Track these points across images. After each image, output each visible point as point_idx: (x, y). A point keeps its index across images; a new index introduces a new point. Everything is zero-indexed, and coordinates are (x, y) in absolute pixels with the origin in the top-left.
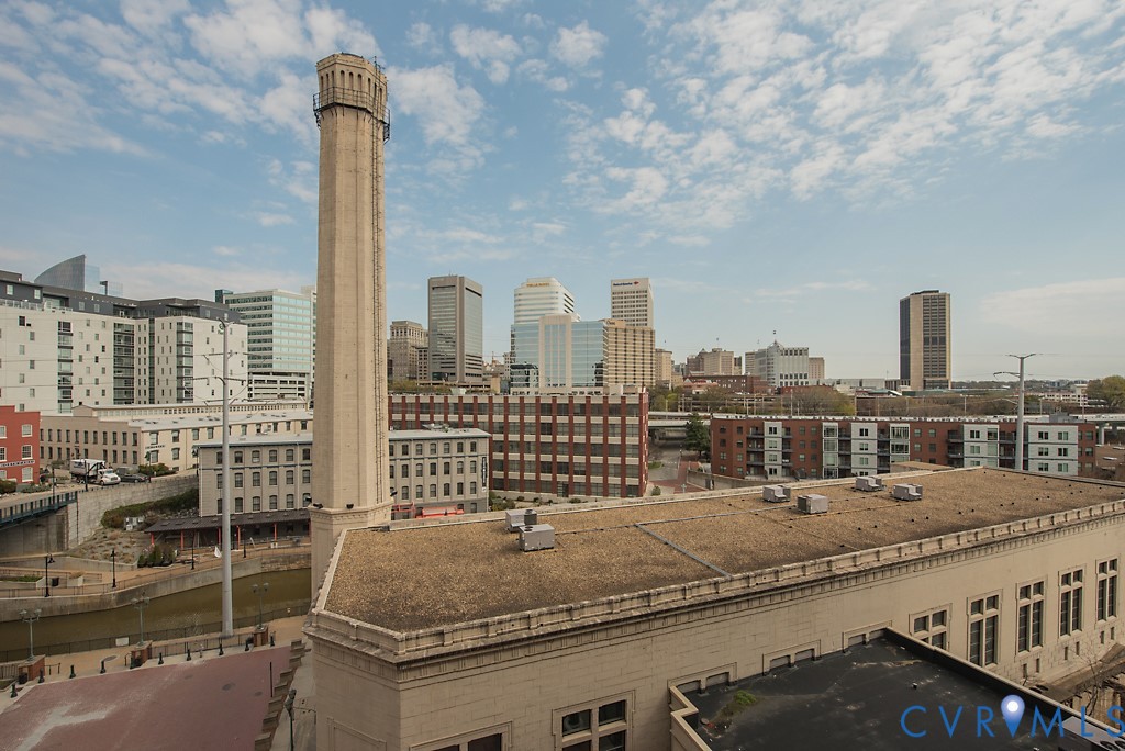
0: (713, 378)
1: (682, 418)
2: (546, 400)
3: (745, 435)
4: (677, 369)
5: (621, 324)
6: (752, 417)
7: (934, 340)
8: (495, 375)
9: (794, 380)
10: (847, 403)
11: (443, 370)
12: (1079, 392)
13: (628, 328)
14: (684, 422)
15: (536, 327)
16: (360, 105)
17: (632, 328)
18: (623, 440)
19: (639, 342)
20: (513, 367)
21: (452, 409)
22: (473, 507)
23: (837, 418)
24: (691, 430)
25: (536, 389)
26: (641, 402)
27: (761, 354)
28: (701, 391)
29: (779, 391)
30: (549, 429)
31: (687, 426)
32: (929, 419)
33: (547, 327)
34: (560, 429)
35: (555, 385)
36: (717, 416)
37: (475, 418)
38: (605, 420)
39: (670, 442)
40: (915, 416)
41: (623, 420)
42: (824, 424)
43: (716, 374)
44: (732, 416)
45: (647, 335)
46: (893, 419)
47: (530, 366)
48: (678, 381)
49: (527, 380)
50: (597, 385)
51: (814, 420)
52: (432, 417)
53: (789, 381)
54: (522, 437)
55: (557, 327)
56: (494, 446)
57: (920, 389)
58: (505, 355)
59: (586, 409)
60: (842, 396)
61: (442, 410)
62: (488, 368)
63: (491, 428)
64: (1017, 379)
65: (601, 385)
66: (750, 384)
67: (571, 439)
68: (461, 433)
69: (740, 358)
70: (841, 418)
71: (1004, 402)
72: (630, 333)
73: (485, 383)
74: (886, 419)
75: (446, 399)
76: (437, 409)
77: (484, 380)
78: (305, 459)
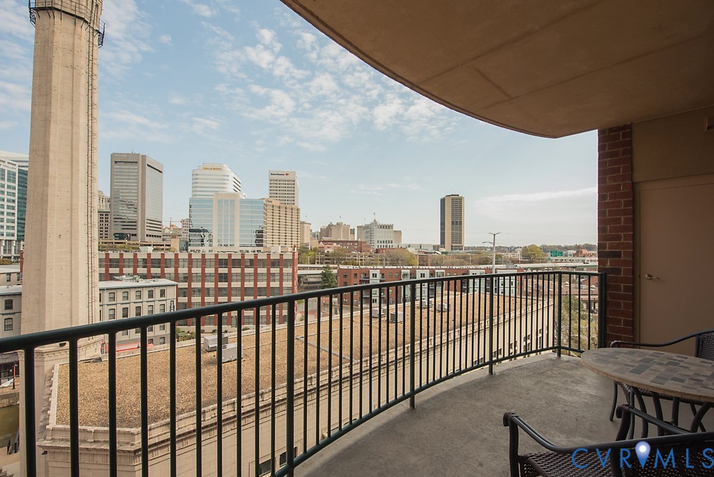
0: (338, 242)
1: (318, 268)
2: (223, 256)
3: (358, 279)
4: (314, 235)
5: (276, 203)
6: (363, 267)
7: (457, 222)
8: (174, 237)
9: (385, 244)
10: (413, 258)
11: (125, 231)
12: (519, 253)
13: (281, 205)
14: (320, 272)
15: (211, 201)
16: (78, 14)
17: (284, 206)
18: (281, 284)
19: (289, 216)
20: (190, 231)
21: (141, 264)
22: (162, 341)
23: (409, 267)
24: (325, 276)
25: (210, 248)
26: (294, 258)
27: (367, 227)
28: (331, 250)
29: (377, 251)
30: (224, 278)
31: (322, 274)
32: (454, 268)
33: (219, 202)
34: (234, 278)
35: (226, 245)
36: (341, 267)
37: (163, 271)
38: (268, 270)
39: (310, 285)
40: (447, 265)
41: (281, 270)
42: (402, 271)
43: (339, 239)
44: (351, 267)
45: (295, 212)
46: (437, 267)
47: (205, 231)
48: (315, 244)
49: (202, 241)
50: (258, 246)
51: (397, 268)
52: (121, 271)
53: (382, 244)
54: (203, 285)
55: (229, 202)
56: (181, 292)
57: (450, 251)
58: (183, 221)
59: (254, 263)
60: (411, 254)
61: (132, 264)
62: (167, 231)
63: (177, 278)
64: (492, 246)
65: (262, 246)
66: (360, 246)
67: (243, 284)
68: (151, 282)
69: (354, 230)
70: (411, 267)
71: (487, 258)
72: (283, 210)
73: (165, 243)
74: (434, 267)
75: (135, 255)
76: (126, 264)
77: (164, 240)
78: (6, 308)
